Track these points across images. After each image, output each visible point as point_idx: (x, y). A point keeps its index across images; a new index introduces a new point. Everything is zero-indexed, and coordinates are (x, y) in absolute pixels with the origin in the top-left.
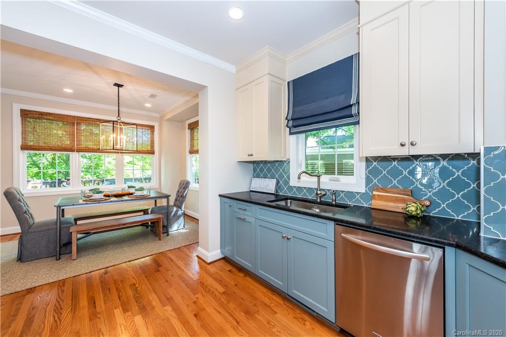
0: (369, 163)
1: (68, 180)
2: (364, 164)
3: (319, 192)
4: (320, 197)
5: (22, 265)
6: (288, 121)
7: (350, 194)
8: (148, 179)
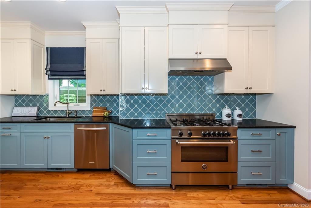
0: (92, 97)
2: (90, 97)
3: (68, 112)
4: (68, 114)
6: (47, 71)
7: (84, 111)
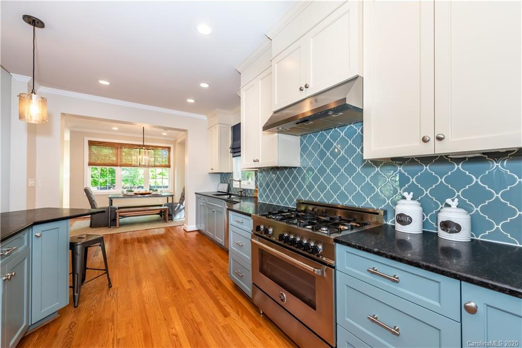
1: (114, 186)
3: (240, 190)
4: (241, 193)
5: (92, 229)
6: (231, 149)
8: (167, 187)
